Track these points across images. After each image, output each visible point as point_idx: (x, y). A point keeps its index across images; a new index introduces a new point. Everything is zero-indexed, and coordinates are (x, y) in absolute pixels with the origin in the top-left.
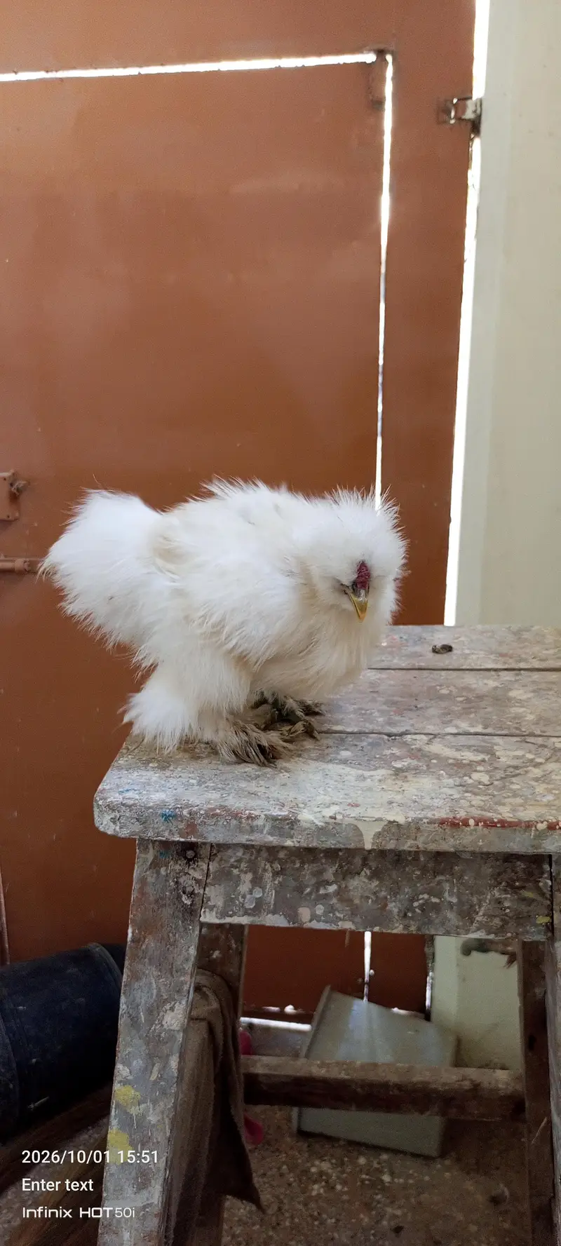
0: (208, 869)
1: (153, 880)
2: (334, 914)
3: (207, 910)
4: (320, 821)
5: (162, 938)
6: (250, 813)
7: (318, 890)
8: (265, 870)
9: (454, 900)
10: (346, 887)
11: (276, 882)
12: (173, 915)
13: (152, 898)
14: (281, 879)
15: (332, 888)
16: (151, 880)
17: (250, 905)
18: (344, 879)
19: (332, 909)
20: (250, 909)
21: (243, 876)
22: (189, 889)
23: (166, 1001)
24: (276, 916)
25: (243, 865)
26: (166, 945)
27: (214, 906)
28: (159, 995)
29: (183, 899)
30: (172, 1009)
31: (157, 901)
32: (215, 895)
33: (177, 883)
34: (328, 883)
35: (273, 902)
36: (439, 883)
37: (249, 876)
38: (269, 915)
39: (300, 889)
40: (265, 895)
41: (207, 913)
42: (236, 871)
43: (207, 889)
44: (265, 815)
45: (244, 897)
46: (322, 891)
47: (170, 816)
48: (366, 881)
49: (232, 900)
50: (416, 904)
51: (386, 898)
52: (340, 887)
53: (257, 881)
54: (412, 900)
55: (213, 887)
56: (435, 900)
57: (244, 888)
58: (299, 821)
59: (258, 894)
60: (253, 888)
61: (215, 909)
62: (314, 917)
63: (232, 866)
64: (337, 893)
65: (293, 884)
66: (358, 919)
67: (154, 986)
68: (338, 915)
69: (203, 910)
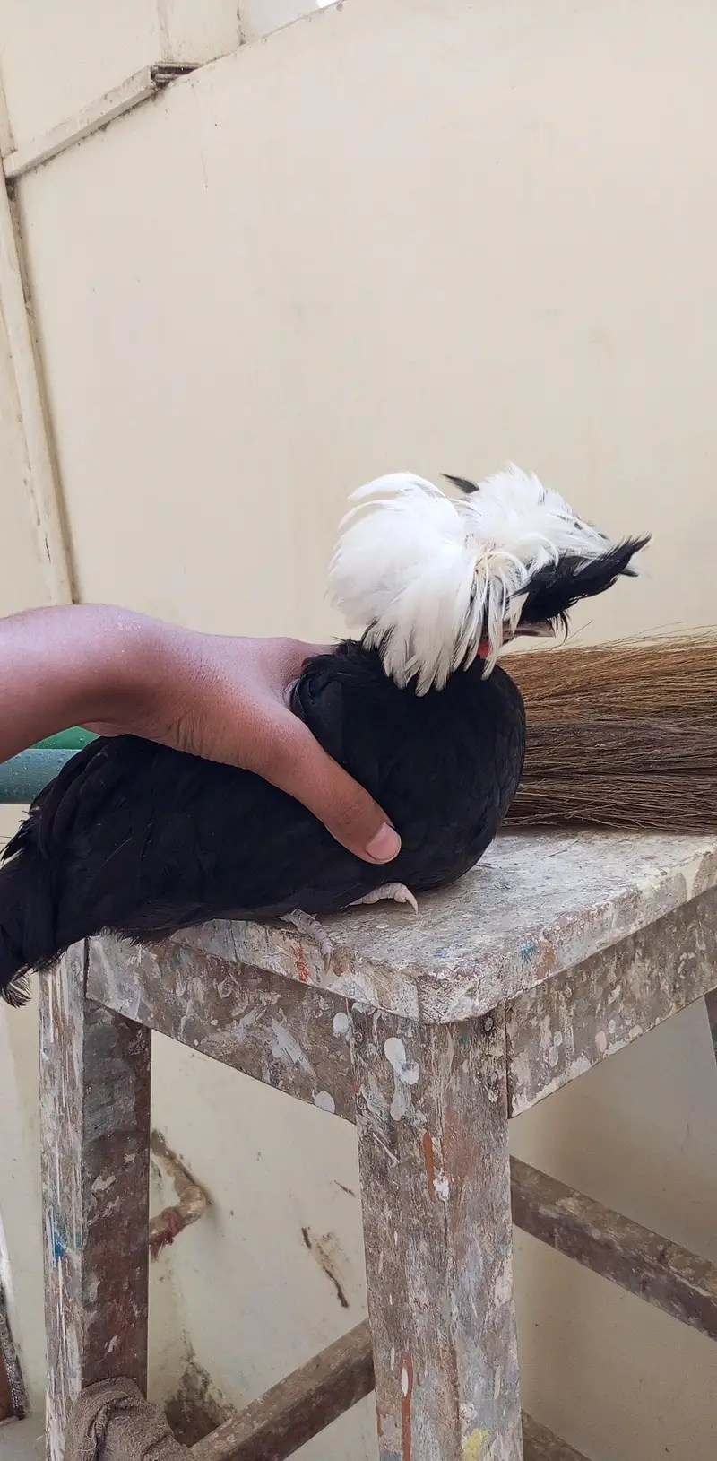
0: (507, 1036)
1: (458, 1089)
2: (624, 1025)
3: (518, 1096)
4: (656, 884)
5: (478, 1172)
6: (599, 907)
7: (606, 1002)
8: (559, 1003)
9: (703, 947)
10: (627, 982)
11: (572, 1013)
12: (485, 1129)
13: (460, 1118)
14: (574, 1007)
15: (617, 992)
16: (456, 1089)
17: (553, 1063)
18: (624, 973)
19: (622, 1019)
20: (556, 1066)
21: (541, 1024)
22: (493, 1079)
23: (494, 1265)
24: (580, 1059)
25: (539, 1009)
26: (483, 1179)
27: (523, 1085)
28: (486, 1261)
29: (490, 1097)
30: (501, 1273)
31: (465, 1117)
32: (521, 1070)
33: (480, 1076)
34: (613, 987)
35: (573, 1043)
36: (691, 932)
37: (547, 1019)
38: (573, 1063)
39: (592, 1011)
40: (565, 1037)
41: (519, 1101)
42: (534, 1022)
43: (512, 1065)
44: (612, 901)
45: (547, 1054)
46: (610, 1001)
47: (529, 951)
48: (640, 964)
49: (537, 1064)
50: (680, 970)
51: (658, 976)
52: (622, 986)
53: (555, 1026)
54: (676, 968)
55: (517, 1058)
56: (692, 956)
57: (545, 1041)
58: (641, 892)
59: (558, 1042)
60: (553, 1035)
61: (525, 1089)
62: (610, 1040)
63: (531, 1016)
64: (622, 995)
65: (585, 1005)
66: (643, 1019)
67: (480, 1250)
68: (628, 1023)
69: (513, 1099)
